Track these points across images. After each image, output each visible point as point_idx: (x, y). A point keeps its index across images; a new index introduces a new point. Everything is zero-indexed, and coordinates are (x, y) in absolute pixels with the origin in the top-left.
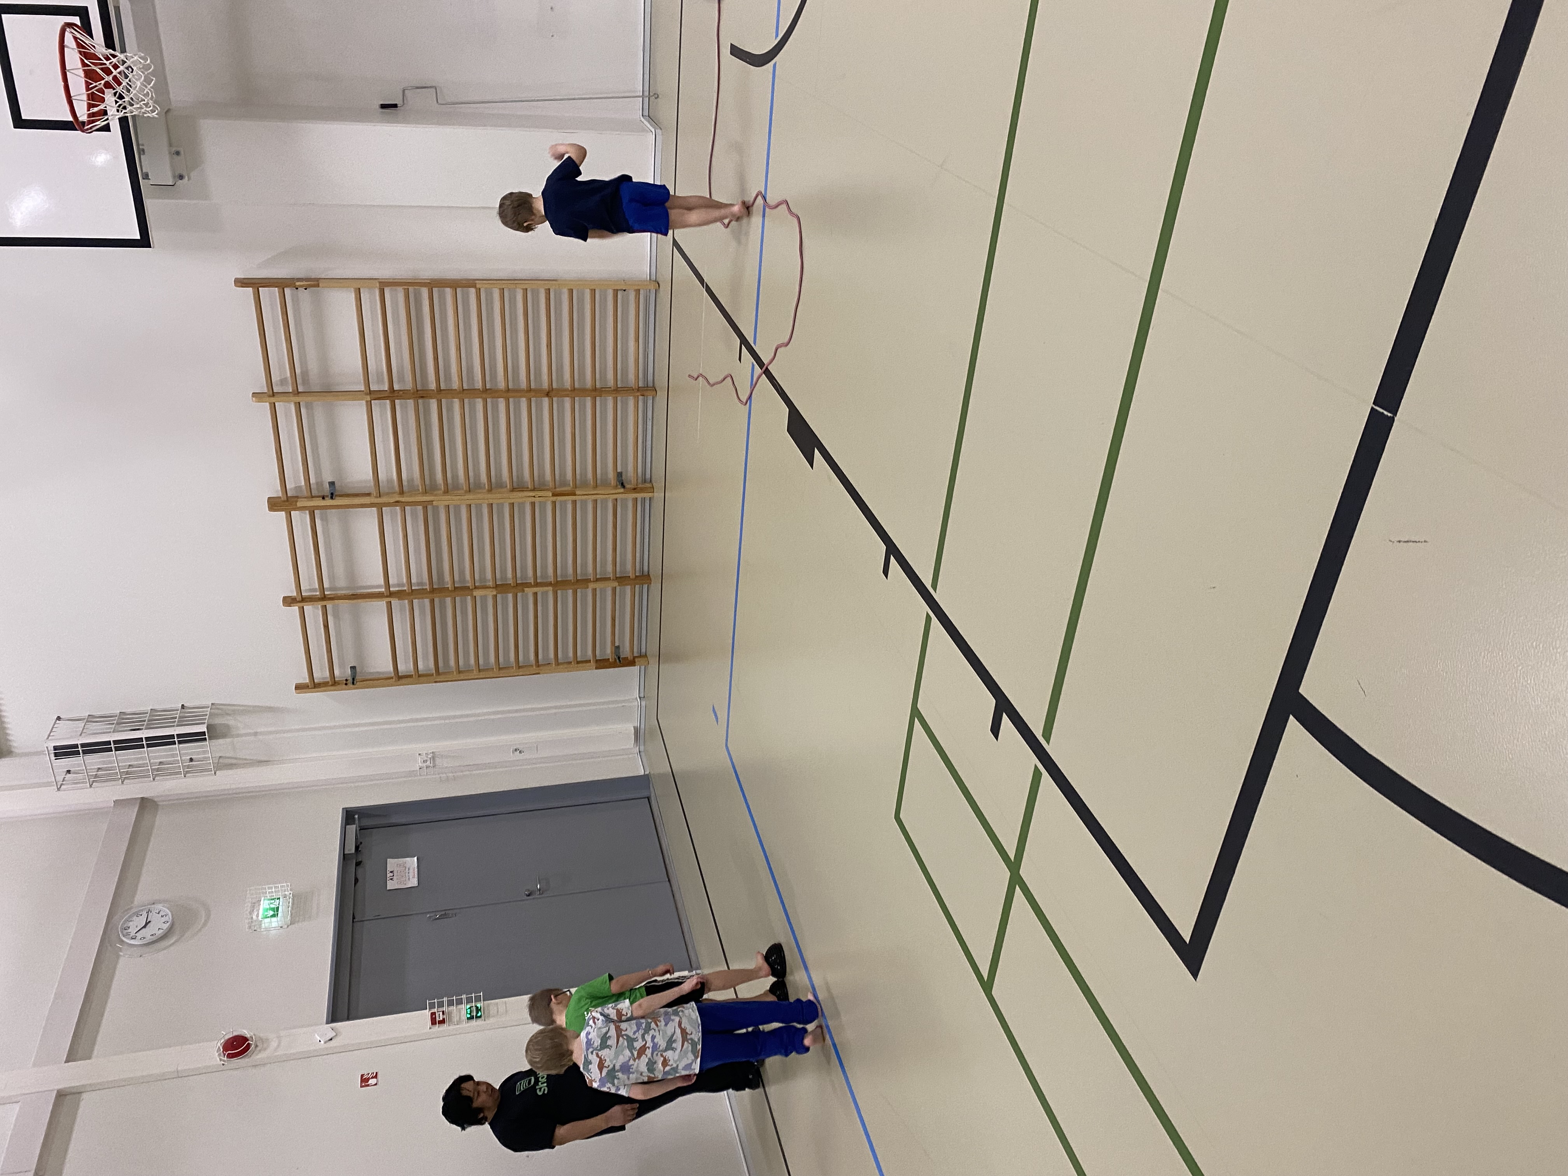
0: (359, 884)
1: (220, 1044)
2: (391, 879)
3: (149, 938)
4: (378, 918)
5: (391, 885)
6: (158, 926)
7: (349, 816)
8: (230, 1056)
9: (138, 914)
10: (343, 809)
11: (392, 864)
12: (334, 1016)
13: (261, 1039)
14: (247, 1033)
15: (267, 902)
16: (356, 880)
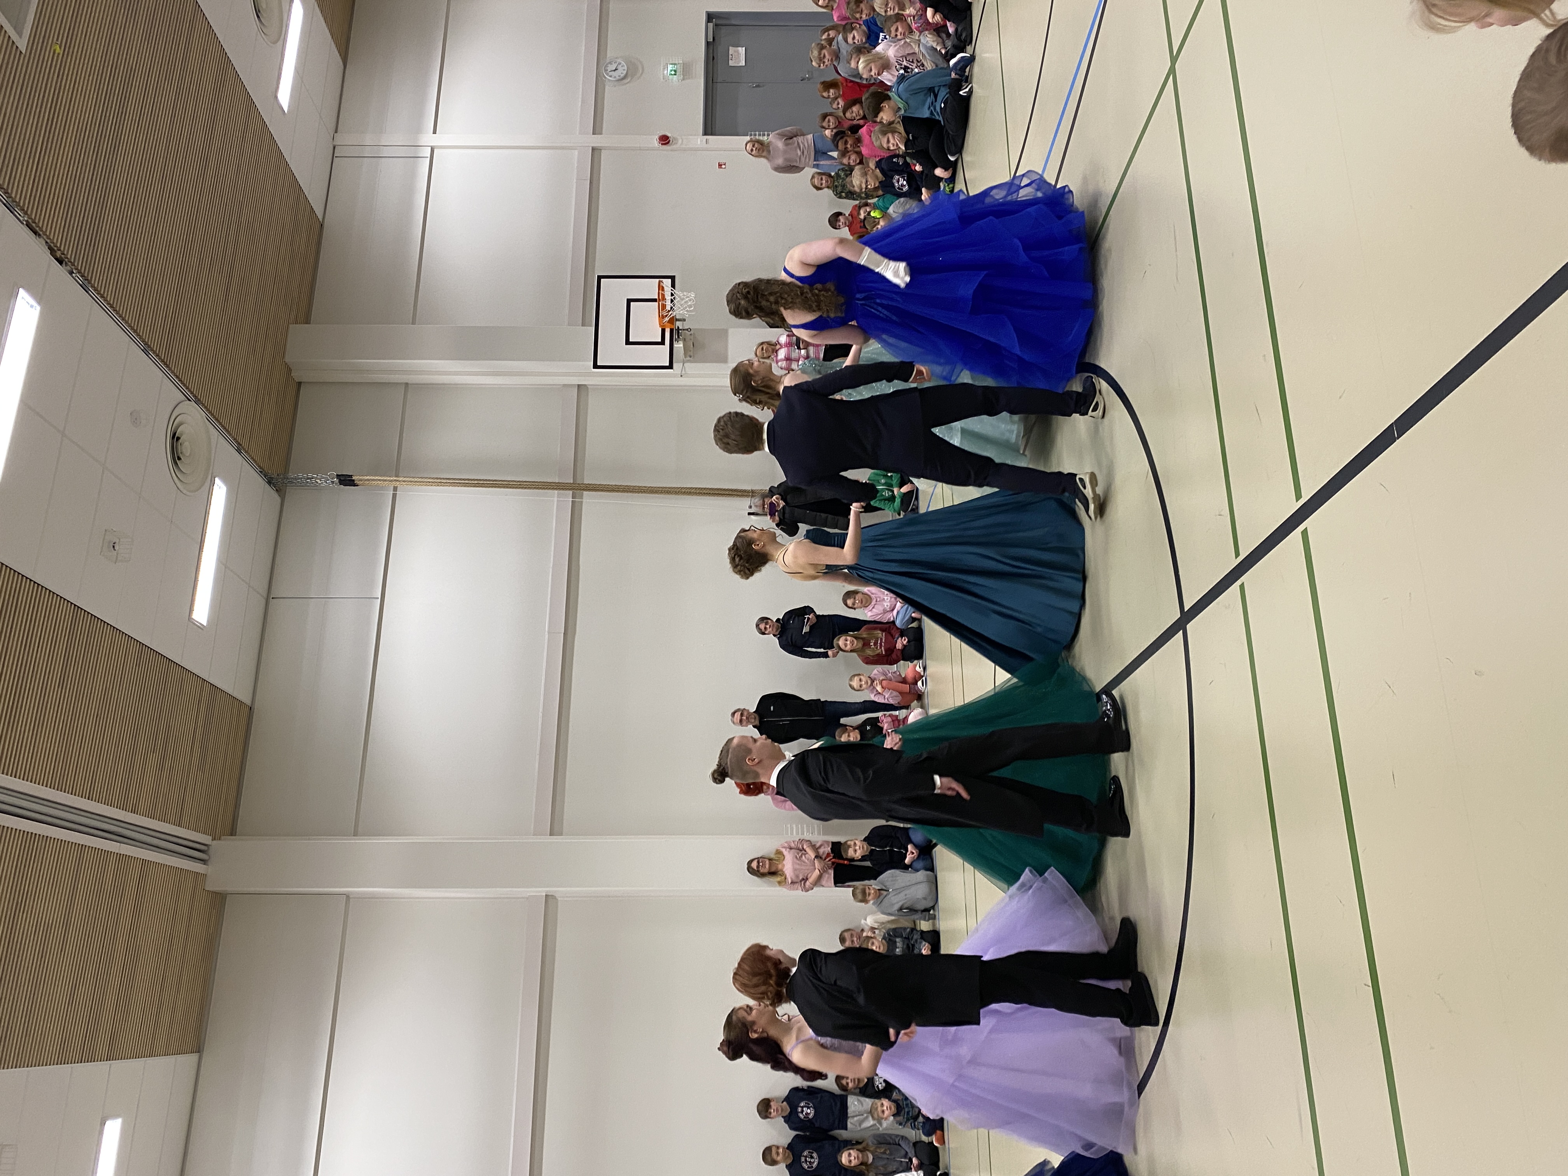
0: (715, 60)
1: (657, 137)
2: (731, 59)
3: (618, 78)
4: (724, 82)
5: (731, 63)
6: (621, 72)
7: (710, 17)
8: (662, 144)
9: (610, 63)
10: (706, 12)
11: (732, 50)
12: (706, 133)
13: (675, 139)
14: (669, 135)
15: (671, 66)
16: (713, 57)
